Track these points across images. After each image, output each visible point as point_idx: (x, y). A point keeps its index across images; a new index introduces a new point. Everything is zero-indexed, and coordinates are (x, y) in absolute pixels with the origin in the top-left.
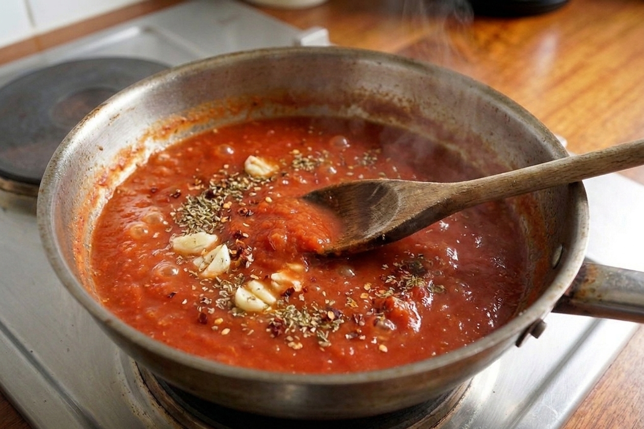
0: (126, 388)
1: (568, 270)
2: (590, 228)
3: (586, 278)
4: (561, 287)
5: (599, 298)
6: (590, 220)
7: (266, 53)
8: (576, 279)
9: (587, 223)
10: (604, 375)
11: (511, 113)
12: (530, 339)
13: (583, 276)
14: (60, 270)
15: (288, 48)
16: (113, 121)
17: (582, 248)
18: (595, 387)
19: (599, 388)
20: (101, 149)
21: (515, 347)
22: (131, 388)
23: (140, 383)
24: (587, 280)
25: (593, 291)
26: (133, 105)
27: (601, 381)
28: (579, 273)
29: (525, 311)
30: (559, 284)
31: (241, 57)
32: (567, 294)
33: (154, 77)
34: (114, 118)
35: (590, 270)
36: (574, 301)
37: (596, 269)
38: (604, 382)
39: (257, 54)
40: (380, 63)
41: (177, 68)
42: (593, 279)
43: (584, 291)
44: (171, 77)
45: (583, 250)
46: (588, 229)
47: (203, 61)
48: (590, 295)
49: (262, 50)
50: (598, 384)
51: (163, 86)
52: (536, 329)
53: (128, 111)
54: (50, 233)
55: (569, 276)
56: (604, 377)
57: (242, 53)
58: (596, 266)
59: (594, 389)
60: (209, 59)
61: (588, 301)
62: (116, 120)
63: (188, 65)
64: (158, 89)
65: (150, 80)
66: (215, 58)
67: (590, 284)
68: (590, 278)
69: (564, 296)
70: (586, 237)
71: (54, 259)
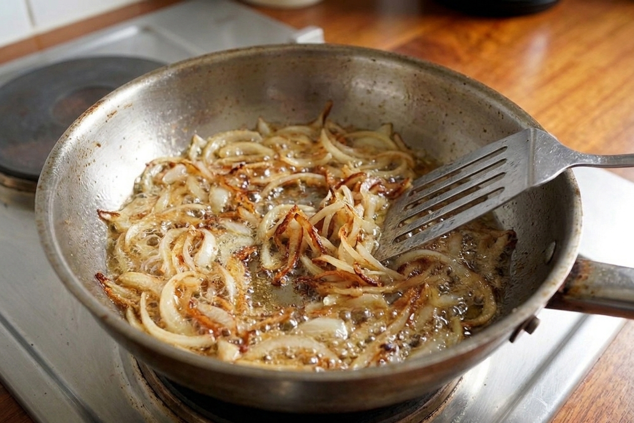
0: (124, 380)
1: (561, 267)
2: (583, 224)
3: (579, 274)
4: (554, 284)
5: (592, 295)
6: (583, 217)
7: (261, 50)
8: (570, 276)
9: (580, 220)
10: (592, 368)
11: (504, 109)
12: (524, 335)
13: (577, 272)
14: (57, 265)
15: (283, 45)
16: (111, 117)
17: (576, 244)
18: (583, 380)
19: (588, 381)
20: (99, 145)
21: (509, 343)
22: (129, 380)
23: (138, 375)
24: (580, 277)
25: (586, 287)
26: (129, 102)
27: (590, 374)
28: (573, 270)
29: (519, 308)
30: (552, 281)
31: (238, 54)
32: (561, 290)
33: (152, 74)
34: (112, 114)
35: (583, 267)
36: (567, 298)
37: (590, 265)
38: (593, 374)
39: (253, 51)
40: (374, 60)
41: (174, 65)
42: (586, 275)
43: (578, 288)
44: (168, 74)
45: (576, 247)
46: (581, 225)
47: (200, 57)
48: (583, 292)
49: (257, 47)
50: (586, 378)
51: (160, 82)
52: (530, 325)
53: (125, 107)
54: (48, 228)
55: (562, 273)
56: (593, 370)
57: (237, 50)
58: (590, 263)
59: (583, 381)
60: (206, 56)
61: (581, 297)
62: (114, 116)
63: (185, 62)
64: (155, 85)
65: (147, 76)
66: (212, 55)
67: (583, 280)
68: (584, 275)
69: (557, 293)
70: (580, 233)
71: (51, 255)
